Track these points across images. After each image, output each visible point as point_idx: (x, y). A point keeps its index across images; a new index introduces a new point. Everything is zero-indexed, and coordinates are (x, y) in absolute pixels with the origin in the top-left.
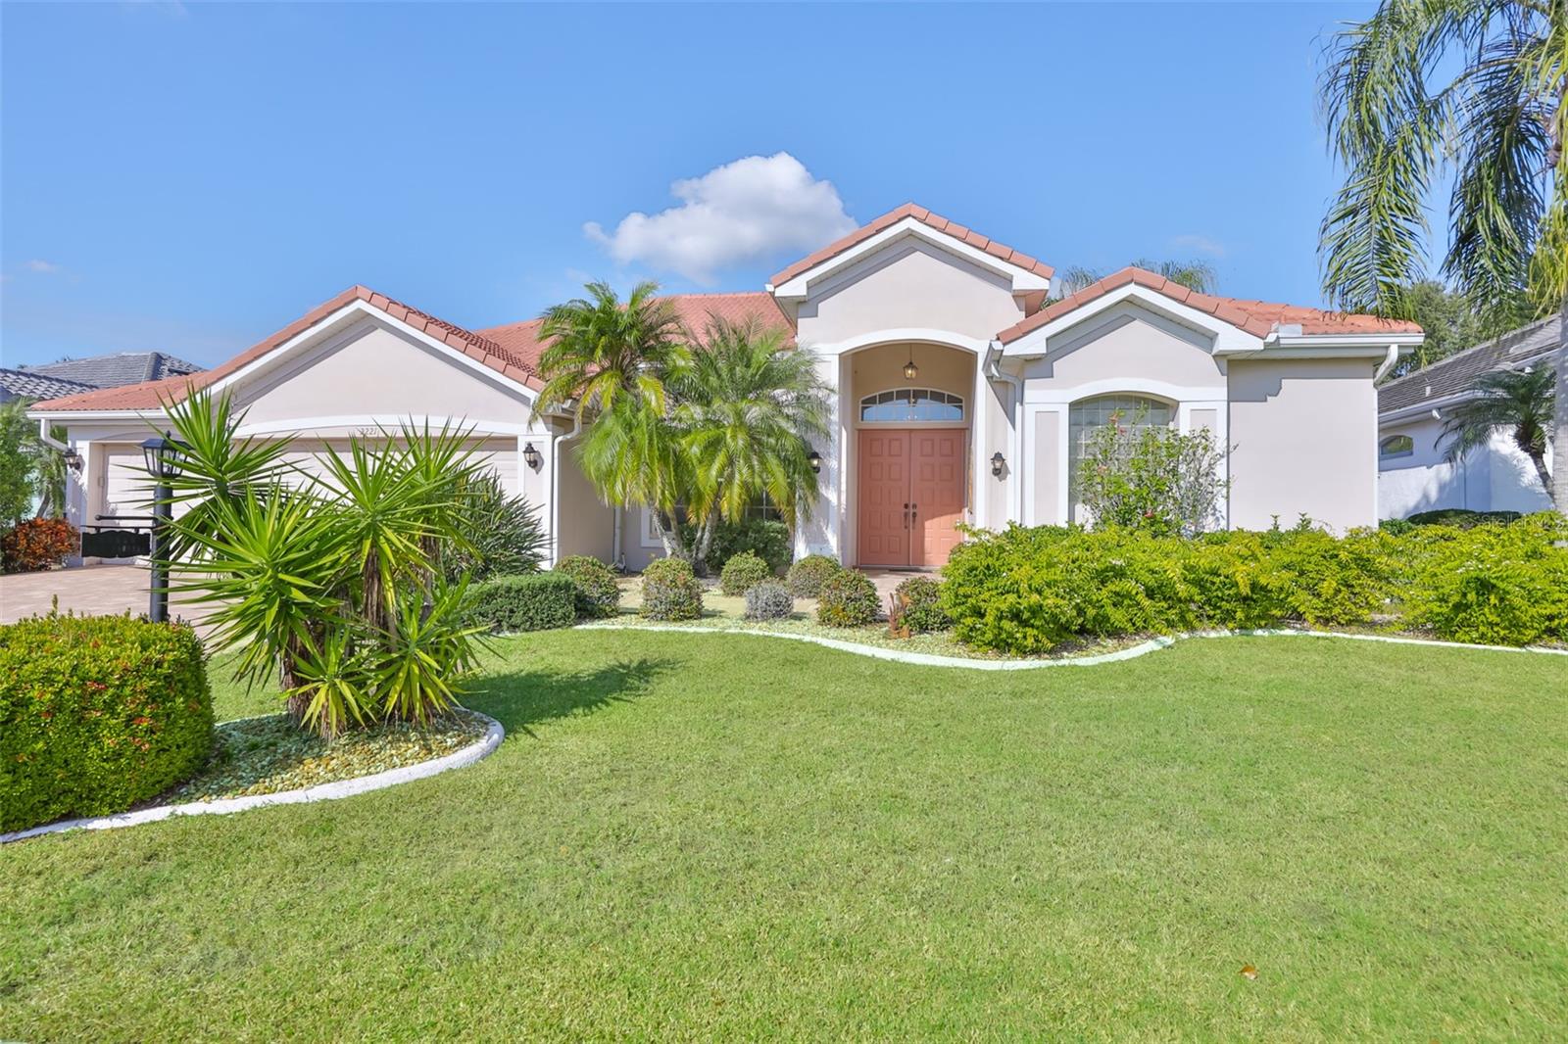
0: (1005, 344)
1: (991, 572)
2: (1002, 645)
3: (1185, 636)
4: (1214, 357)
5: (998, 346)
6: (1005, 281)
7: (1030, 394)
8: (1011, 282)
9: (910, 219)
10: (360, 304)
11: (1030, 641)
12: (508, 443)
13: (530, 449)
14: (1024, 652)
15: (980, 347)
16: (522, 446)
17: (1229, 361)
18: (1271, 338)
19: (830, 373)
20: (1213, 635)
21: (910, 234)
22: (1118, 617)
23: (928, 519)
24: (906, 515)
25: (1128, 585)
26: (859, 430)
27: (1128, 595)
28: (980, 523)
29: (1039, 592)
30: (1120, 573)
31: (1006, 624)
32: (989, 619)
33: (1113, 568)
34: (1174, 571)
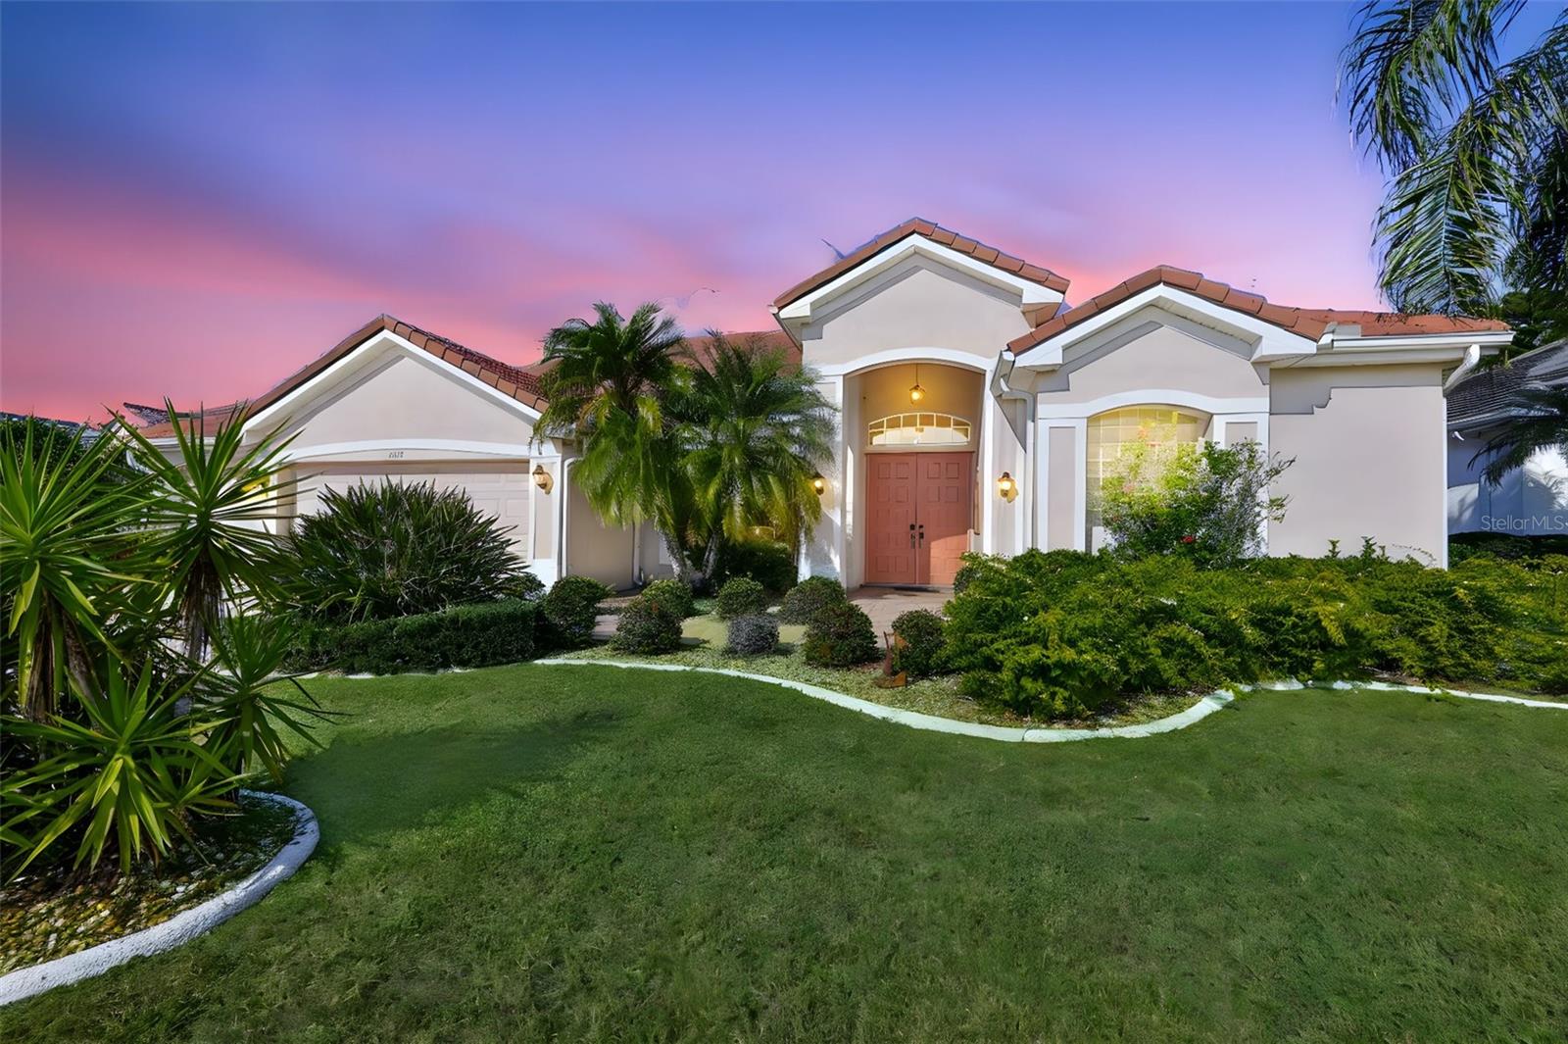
0: (1016, 356)
1: (1009, 616)
2: (1024, 709)
3: (1246, 688)
4: (1254, 364)
5: (1009, 356)
6: (1015, 296)
7: (1042, 410)
8: (1021, 297)
9: (915, 235)
10: (386, 334)
11: (1059, 705)
12: (519, 465)
13: (539, 471)
14: (1050, 719)
15: (988, 365)
16: (533, 467)
17: (1271, 369)
18: (1326, 339)
19: (834, 392)
20: (1279, 687)
21: (917, 252)
22: (1168, 668)
23: (934, 540)
24: (913, 537)
25: (1181, 630)
26: (867, 454)
27: (1183, 642)
28: (988, 547)
29: (1072, 643)
30: (1170, 615)
31: (1027, 683)
32: (1006, 675)
33: (1163, 609)
34: (1237, 612)
